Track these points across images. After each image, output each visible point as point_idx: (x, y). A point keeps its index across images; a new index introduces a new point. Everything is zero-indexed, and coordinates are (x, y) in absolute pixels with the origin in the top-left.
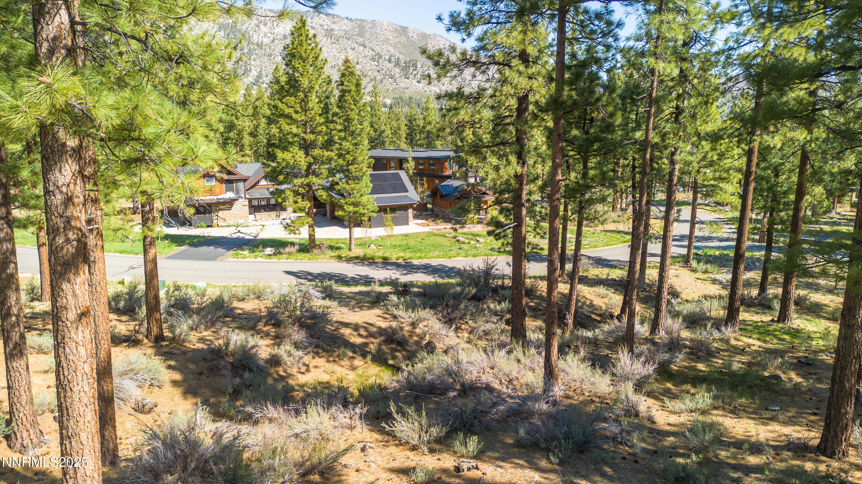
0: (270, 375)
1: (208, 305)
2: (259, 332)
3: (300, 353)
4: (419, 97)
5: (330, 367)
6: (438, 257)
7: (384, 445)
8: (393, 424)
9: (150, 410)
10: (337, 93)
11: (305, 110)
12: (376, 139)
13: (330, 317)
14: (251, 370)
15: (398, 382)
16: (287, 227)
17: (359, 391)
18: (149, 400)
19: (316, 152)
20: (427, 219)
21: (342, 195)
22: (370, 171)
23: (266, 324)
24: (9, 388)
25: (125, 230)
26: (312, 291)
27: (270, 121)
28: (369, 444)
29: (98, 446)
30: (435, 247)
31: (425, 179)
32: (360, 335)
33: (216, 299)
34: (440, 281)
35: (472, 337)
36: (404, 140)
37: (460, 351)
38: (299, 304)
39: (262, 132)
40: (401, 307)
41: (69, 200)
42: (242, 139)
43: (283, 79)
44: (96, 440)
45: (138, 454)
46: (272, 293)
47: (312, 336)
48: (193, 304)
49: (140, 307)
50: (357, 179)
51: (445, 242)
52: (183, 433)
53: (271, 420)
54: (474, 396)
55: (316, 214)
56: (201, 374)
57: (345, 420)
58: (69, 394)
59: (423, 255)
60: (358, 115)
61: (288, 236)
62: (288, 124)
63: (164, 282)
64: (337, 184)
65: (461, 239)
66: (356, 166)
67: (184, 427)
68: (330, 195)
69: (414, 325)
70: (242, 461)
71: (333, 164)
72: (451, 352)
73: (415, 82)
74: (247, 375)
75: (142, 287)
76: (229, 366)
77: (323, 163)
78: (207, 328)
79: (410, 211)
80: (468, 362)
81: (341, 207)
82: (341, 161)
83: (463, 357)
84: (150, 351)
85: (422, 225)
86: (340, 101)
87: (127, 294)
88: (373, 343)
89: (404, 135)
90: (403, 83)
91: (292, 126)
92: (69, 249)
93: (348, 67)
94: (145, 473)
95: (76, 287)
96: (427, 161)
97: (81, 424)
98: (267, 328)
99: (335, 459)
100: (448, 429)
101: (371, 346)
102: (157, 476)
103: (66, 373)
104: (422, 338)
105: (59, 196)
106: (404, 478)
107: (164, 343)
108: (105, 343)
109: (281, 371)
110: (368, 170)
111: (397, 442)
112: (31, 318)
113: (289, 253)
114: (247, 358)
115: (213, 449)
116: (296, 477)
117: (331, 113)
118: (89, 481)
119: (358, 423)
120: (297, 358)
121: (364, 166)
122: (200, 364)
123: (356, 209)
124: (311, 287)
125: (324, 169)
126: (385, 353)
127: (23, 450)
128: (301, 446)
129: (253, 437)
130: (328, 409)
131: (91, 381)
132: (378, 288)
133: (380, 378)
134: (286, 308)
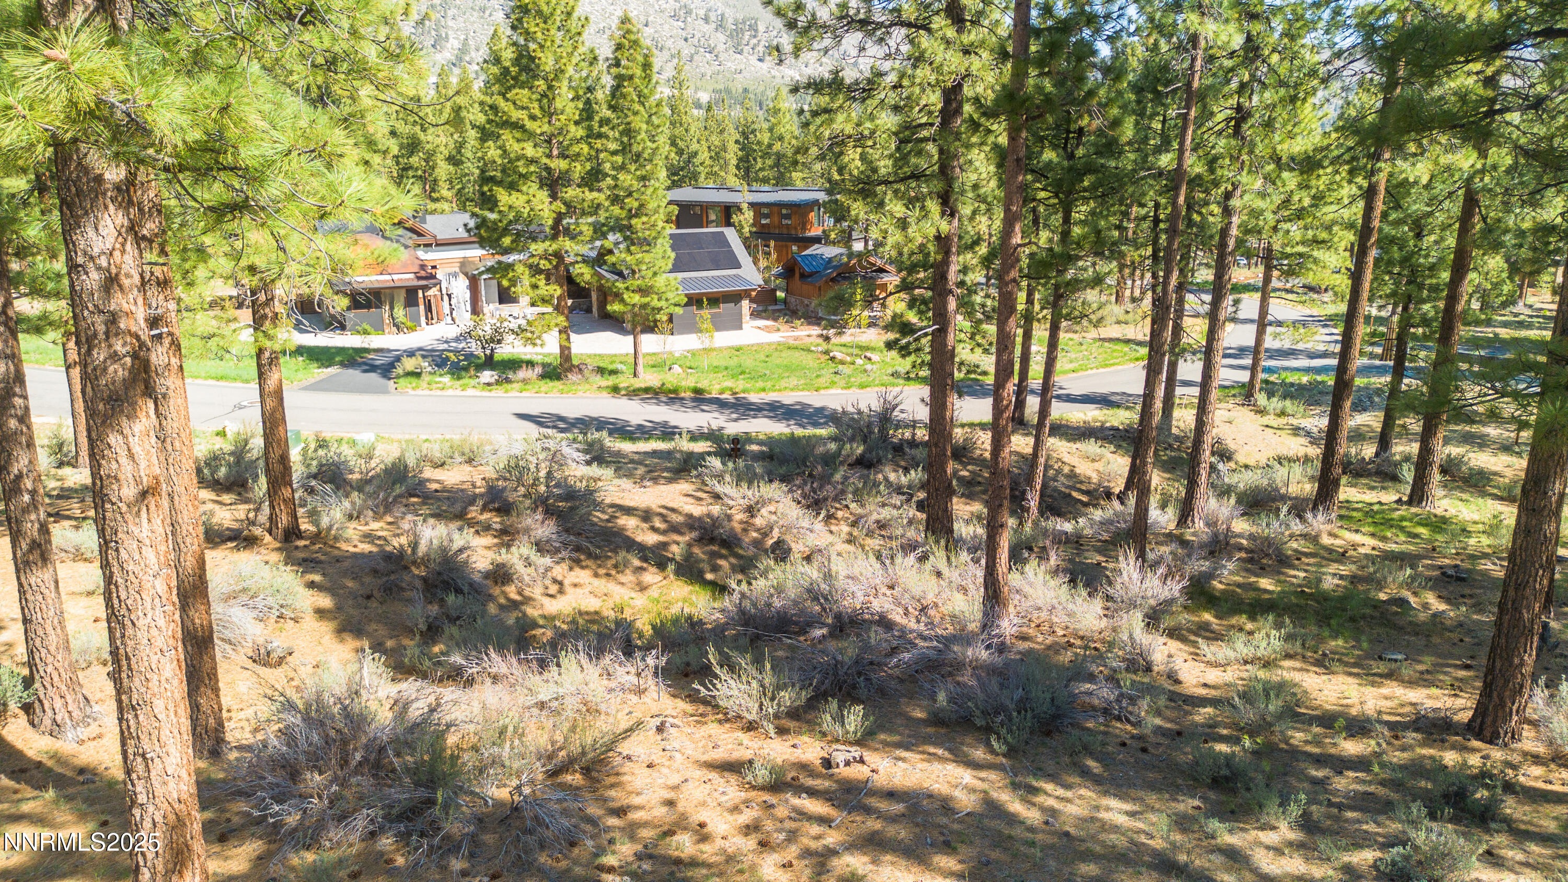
0: (491, 598)
1: (378, 475)
2: (471, 523)
3: (547, 561)
4: (761, 88)
5: (601, 584)
6: (796, 388)
7: (698, 722)
8: (714, 685)
9: (281, 661)
10: (608, 81)
11: (549, 114)
12: (682, 169)
13: (599, 497)
14: (459, 591)
15: (722, 611)
16: (520, 332)
17: (654, 627)
18: (279, 644)
19: (571, 193)
20: (775, 319)
21: (620, 274)
22: (671, 229)
23: (484, 509)
24: (26, 621)
25: (223, 337)
26: (566, 450)
27: (485, 135)
28: (670, 720)
29: (186, 724)
30: (790, 370)
31: (772, 243)
32: (654, 529)
33: (394, 464)
34: (799, 432)
35: (856, 532)
36: (734, 171)
37: (834, 557)
38: (543, 474)
39: (469, 155)
40: (728, 478)
41: (111, 282)
42: (433, 168)
43: (508, 55)
45: (260, 736)
46: (495, 452)
47: (567, 531)
48: (351, 472)
49: (256, 478)
50: (647, 243)
51: (809, 360)
52: (339, 700)
53: (495, 679)
54: (858, 635)
55: (572, 309)
56: (369, 597)
57: (627, 678)
58: (130, 631)
59: (769, 385)
60: (648, 123)
61: (522, 350)
62: (518, 141)
63: (298, 434)
64: (610, 252)
65: (839, 355)
66: (644, 219)
67: (340, 690)
68: (597, 274)
69: (751, 510)
70: (444, 749)
71: (603, 216)
72: (818, 559)
73: (753, 60)
74: (451, 599)
75: (257, 443)
76: (418, 584)
77: (584, 213)
78: (377, 517)
79: (745, 304)
80: (848, 577)
81: (618, 296)
82: (616, 210)
83: (839, 567)
84: (275, 557)
85: (767, 329)
86: (613, 95)
87: (231, 454)
88: (678, 543)
89: (734, 162)
90: (732, 62)
91: (525, 145)
92: (118, 371)
93: (629, 32)
94: (274, 770)
95: (134, 442)
96: (775, 209)
97: (154, 684)
98: (486, 516)
99: (610, 747)
100: (810, 693)
101: (675, 548)
102: (294, 775)
103: (123, 595)
104: (765, 535)
105: (94, 275)
106: (733, 779)
107: (301, 543)
108: (193, 541)
109: (512, 591)
110: (668, 226)
111: (720, 716)
112: (59, 497)
113: (525, 381)
114: (451, 570)
115: (394, 729)
116: (540, 777)
117: (597, 118)
118: (172, 784)
119: (650, 682)
120: (542, 570)
121: (659, 219)
122: (367, 580)
123: (646, 300)
124: (564, 443)
125: (585, 225)
126: (699, 561)
127: (56, 730)
128: (549, 724)
129: (464, 707)
130: (598, 658)
131: (169, 608)
132: (686, 445)
133: (691, 604)
134: (519, 480)
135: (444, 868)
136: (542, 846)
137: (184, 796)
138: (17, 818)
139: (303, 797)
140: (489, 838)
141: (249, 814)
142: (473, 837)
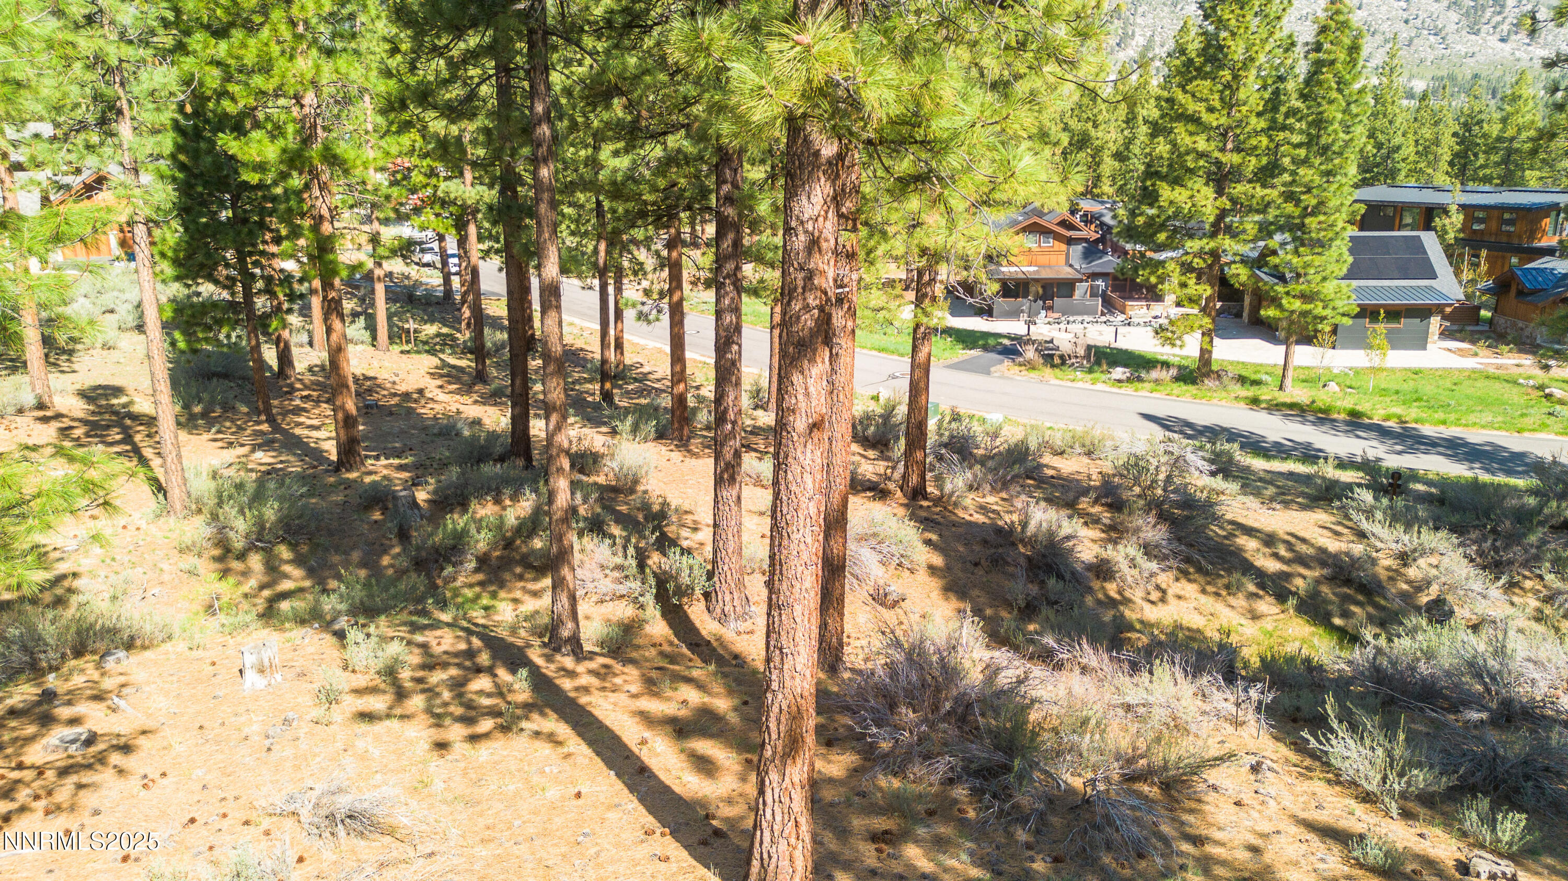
0: (1090, 590)
1: (1000, 453)
2: (1082, 514)
3: (1153, 566)
4: (1498, 73)
5: (1208, 602)
6: (1490, 425)
7: (1301, 774)
8: (1328, 740)
9: (895, 604)
10: (1302, 68)
11: (1229, 105)
12: (1378, 165)
13: (1220, 510)
14: (1060, 577)
15: (1350, 663)
16: (1159, 331)
17: (1263, 660)
18: (895, 588)
19: (1239, 189)
20: (1473, 342)
21: (1282, 279)
22: (1352, 231)
23: (1096, 502)
24: (715, 525)
25: (890, 311)
26: (1190, 457)
27: (1157, 130)
28: (1269, 762)
29: (815, 631)
30: (1484, 403)
31: (1484, 253)
32: (1276, 556)
33: (1016, 445)
34: (1485, 478)
35: (1548, 610)
36: (1446, 167)
37: (1511, 633)
38: (1162, 477)
39: (1137, 151)
40: (1379, 515)
41: (814, 244)
42: (1098, 164)
43: (1194, 46)
44: (813, 620)
45: (870, 665)
46: (1116, 448)
47: (1179, 540)
48: (978, 447)
49: (897, 438)
50: (1321, 245)
51: (1514, 395)
52: (939, 651)
53: (1084, 670)
54: (1532, 731)
55: (1219, 313)
56: (976, 564)
57: (1225, 704)
58: (785, 542)
59: (1452, 417)
60: (1344, 112)
61: (1159, 349)
62: (1191, 134)
63: (937, 406)
64: (1274, 253)
65: (1558, 393)
66: (1322, 218)
67: (941, 641)
68: (1254, 275)
69: (1404, 558)
70: (1026, 722)
71: (1272, 213)
72: (1487, 632)
73: (1493, 41)
74: (1052, 582)
75: (902, 410)
76: (1022, 561)
77: (1251, 210)
78: (994, 490)
79: (1435, 322)
80: (1529, 660)
81: (1275, 301)
82: (1290, 208)
83: (1518, 646)
84: (901, 511)
85: (1460, 352)
86: (1307, 82)
87: (881, 416)
88: (1304, 578)
89: (1447, 157)
90: (1463, 44)
91: (1198, 138)
92: (808, 321)
93: (1338, 12)
94: (876, 696)
95: (811, 382)
96: (1496, 213)
97: (796, 590)
98: (1097, 509)
99: (1196, 769)
100: (1454, 781)
101: (1299, 582)
102: (892, 706)
103: (785, 511)
104: (1419, 589)
105: (802, 237)
106: (1336, 849)
107: (925, 503)
108: (841, 484)
109: (1112, 588)
110: (1349, 227)
111: (1330, 776)
112: (752, 433)
113: (1157, 381)
114: (1055, 555)
115: (982, 689)
116: (1116, 777)
117: (1283, 109)
118: (798, 680)
119: (1251, 716)
120: (1146, 574)
121: (1340, 219)
122: (977, 548)
123: (1308, 307)
124: (1189, 449)
125: (1250, 224)
126: (1326, 601)
127: (723, 619)
128: (1133, 729)
129: (1050, 688)
130: (1194, 676)
131: (816, 529)
132: (1331, 472)
133: (1312, 647)
134: (1137, 481)
135: (1010, 835)
136: (1109, 847)
137: (806, 694)
138: (689, 680)
139: (897, 728)
140: (1055, 820)
141: (851, 729)
142: (1042, 815)
